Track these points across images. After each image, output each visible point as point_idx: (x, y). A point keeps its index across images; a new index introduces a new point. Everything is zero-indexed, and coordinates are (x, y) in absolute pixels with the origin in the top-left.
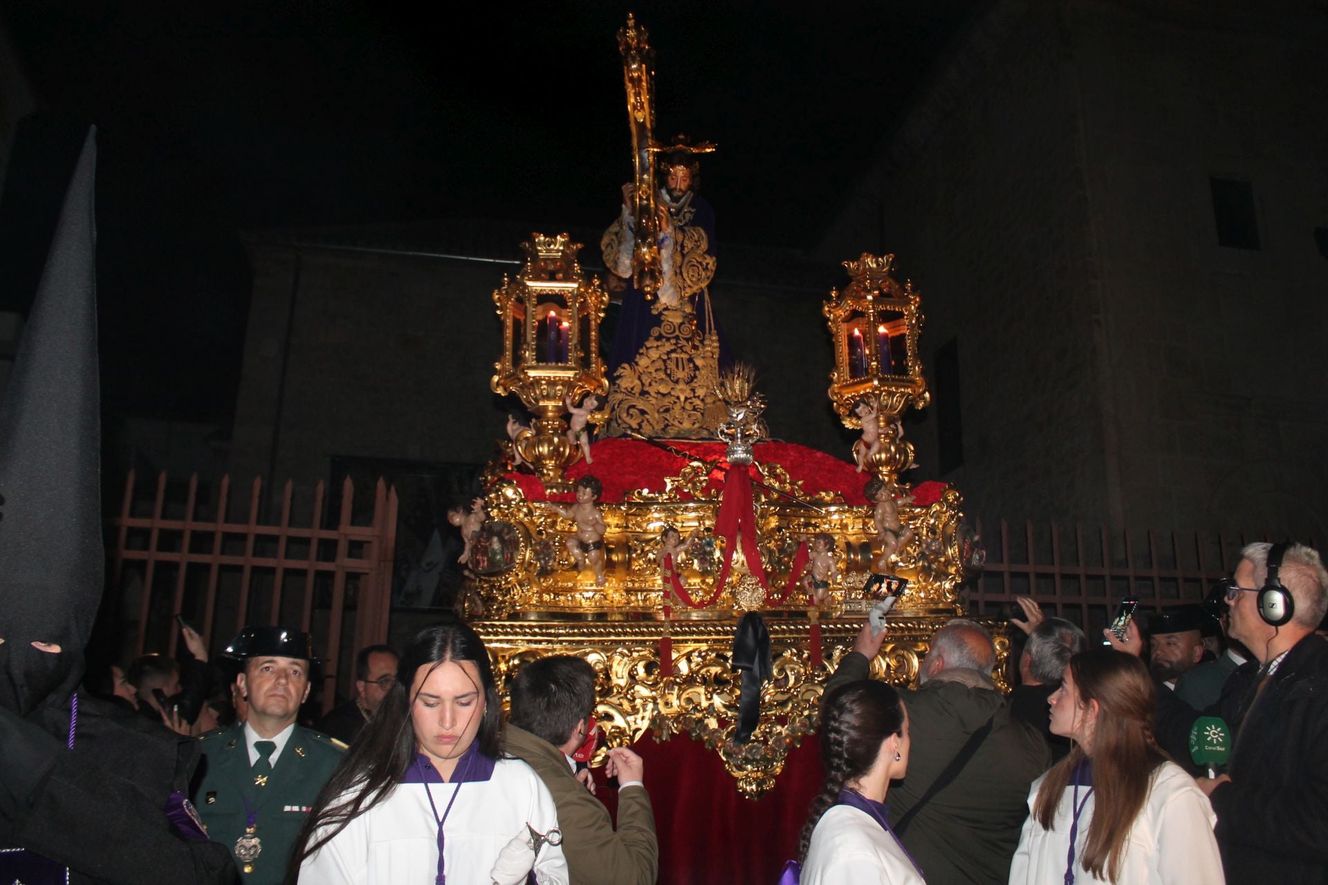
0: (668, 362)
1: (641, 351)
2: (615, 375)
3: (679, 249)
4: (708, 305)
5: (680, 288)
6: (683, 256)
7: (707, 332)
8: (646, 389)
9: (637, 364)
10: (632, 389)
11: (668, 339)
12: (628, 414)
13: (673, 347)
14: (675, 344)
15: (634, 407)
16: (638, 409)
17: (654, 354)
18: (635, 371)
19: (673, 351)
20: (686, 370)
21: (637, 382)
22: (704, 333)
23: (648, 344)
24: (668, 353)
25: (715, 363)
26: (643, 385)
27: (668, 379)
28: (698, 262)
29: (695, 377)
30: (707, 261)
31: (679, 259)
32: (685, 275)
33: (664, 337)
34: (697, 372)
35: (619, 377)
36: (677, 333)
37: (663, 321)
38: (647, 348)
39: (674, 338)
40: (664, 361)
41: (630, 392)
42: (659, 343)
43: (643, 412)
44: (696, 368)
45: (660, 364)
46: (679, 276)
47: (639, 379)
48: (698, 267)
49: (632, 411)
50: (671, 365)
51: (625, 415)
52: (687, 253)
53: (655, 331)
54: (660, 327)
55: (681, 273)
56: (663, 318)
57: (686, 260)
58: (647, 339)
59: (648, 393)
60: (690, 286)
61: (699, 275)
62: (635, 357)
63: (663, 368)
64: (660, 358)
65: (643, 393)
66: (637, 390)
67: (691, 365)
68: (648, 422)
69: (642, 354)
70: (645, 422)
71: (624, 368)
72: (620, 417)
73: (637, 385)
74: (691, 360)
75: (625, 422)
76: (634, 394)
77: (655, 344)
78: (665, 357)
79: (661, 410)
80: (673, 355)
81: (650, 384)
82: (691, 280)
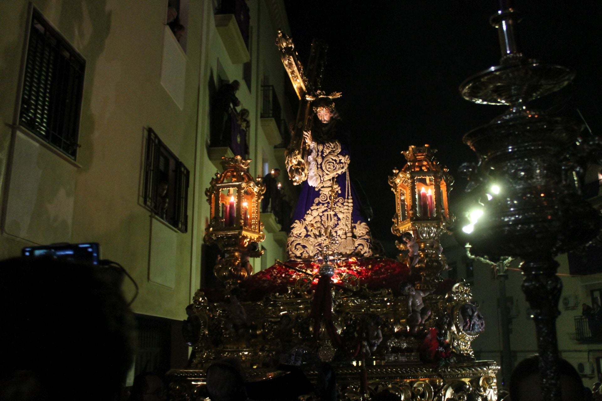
0: (323, 217)
1: (308, 212)
2: (292, 226)
3: (320, 154)
4: (348, 182)
5: (320, 176)
6: (323, 158)
7: (346, 197)
8: (309, 233)
9: (305, 220)
10: (300, 234)
11: (323, 204)
12: (295, 248)
13: (326, 208)
14: (327, 207)
15: (299, 244)
16: (301, 245)
17: (315, 213)
18: (303, 224)
19: (326, 210)
20: (333, 221)
21: (305, 230)
22: (345, 198)
23: (312, 208)
24: (323, 212)
25: (350, 216)
26: (307, 231)
27: (322, 227)
28: (333, 160)
29: (338, 224)
30: (340, 158)
31: (320, 160)
32: (324, 168)
33: (321, 203)
34: (339, 222)
35: (293, 228)
36: (328, 200)
37: (320, 194)
38: (312, 210)
39: (326, 203)
40: (321, 217)
41: (299, 236)
42: (318, 207)
43: (304, 247)
44: (339, 219)
45: (318, 219)
46: (319, 169)
47: (306, 228)
48: (333, 163)
49: (297, 247)
50: (324, 218)
51: (294, 249)
52: (326, 156)
53: (317, 200)
54: (319, 197)
55: (321, 168)
56: (320, 192)
57: (325, 160)
58: (312, 206)
59: (310, 236)
60: (327, 174)
61: (334, 167)
62: (304, 216)
63: (320, 220)
64: (318, 215)
65: (307, 236)
66: (303, 235)
67: (336, 218)
68: (307, 252)
69: (308, 214)
70: (305, 252)
71: (296, 223)
72: (291, 251)
73: (303, 231)
74: (335, 215)
75: (293, 253)
76: (301, 237)
77: (316, 207)
78: (321, 214)
79: (316, 245)
80: (326, 213)
81: (312, 230)
82: (328, 171)
